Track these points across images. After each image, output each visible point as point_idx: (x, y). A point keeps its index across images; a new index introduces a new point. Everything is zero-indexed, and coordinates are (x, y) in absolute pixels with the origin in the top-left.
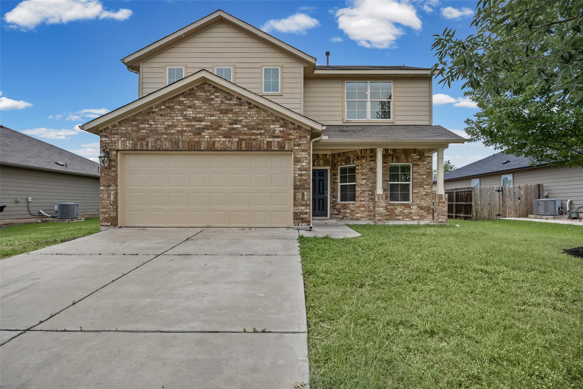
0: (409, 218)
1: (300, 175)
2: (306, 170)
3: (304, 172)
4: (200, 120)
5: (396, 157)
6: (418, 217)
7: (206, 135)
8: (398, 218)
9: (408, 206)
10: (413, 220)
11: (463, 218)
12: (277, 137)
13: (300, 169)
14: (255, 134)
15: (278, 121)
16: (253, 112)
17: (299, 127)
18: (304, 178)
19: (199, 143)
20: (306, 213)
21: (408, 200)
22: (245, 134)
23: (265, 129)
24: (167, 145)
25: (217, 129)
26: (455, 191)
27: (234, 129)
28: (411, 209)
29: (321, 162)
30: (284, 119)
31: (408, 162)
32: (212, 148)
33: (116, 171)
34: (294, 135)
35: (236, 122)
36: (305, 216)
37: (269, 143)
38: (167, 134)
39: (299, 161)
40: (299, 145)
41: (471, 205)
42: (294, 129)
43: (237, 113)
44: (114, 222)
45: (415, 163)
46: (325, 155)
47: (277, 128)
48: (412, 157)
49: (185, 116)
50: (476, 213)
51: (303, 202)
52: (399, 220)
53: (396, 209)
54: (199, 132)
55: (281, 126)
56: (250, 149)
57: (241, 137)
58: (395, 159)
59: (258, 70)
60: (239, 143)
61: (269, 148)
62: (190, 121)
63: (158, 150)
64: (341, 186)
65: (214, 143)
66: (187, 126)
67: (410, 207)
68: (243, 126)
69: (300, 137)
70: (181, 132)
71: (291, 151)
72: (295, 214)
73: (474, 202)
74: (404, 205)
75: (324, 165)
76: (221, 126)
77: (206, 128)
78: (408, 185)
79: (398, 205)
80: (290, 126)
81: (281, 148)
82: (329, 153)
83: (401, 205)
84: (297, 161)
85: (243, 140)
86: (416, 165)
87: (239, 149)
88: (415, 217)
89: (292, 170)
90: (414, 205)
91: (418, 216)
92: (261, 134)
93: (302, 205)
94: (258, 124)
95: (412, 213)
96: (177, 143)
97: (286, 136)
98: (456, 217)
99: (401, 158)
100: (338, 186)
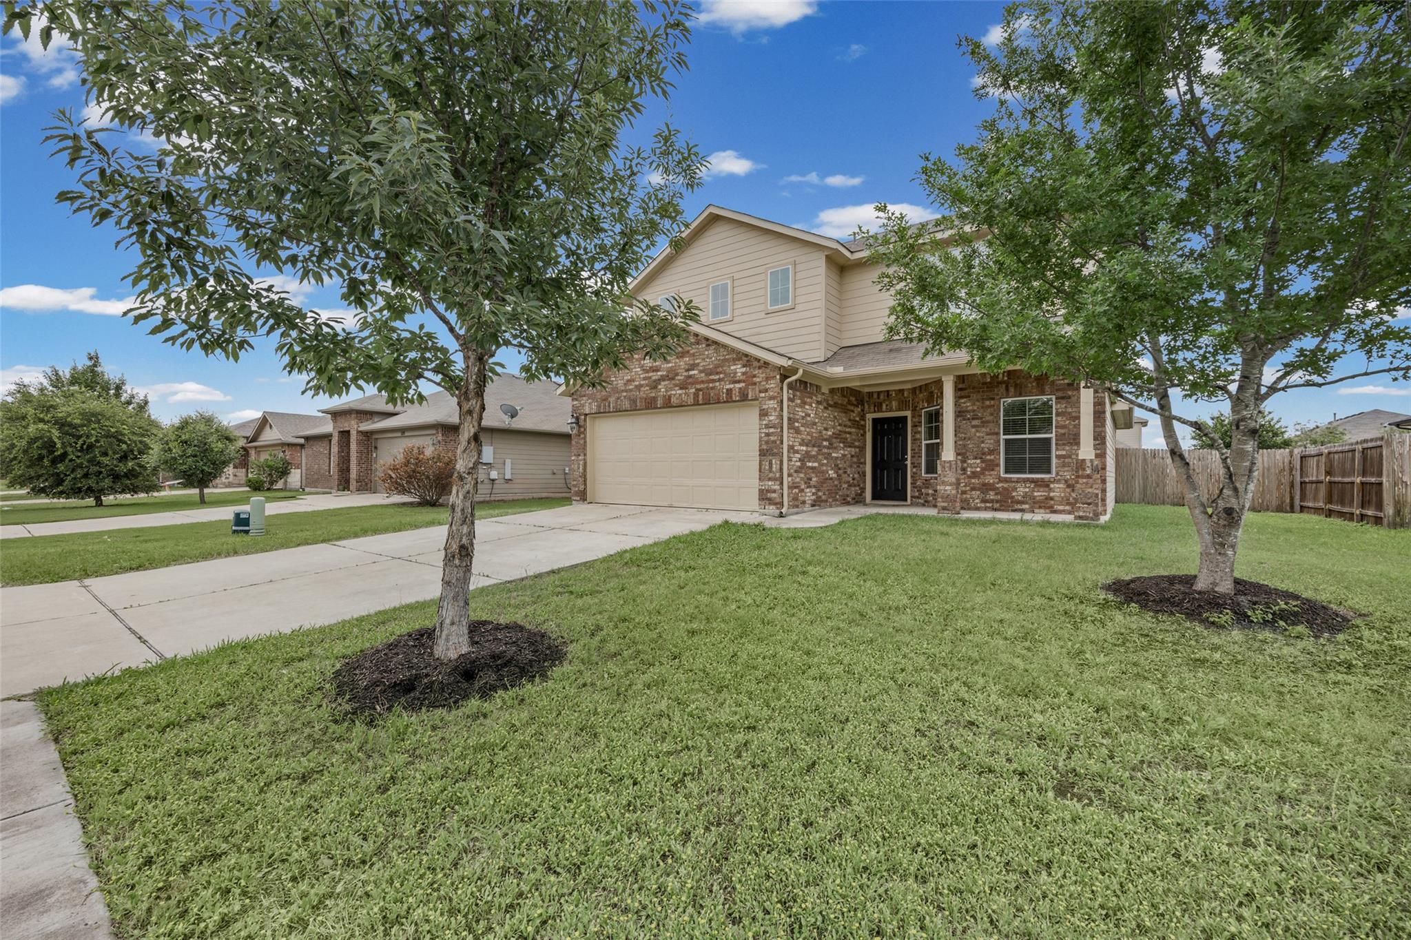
0: (1045, 508)
1: (768, 435)
2: (774, 427)
3: (772, 430)
4: (657, 370)
5: (1016, 385)
6: (1067, 508)
7: (662, 387)
8: (1019, 507)
9: (1045, 484)
10: (1055, 512)
11: (1372, 520)
12: (739, 382)
13: (767, 426)
14: (713, 381)
15: (740, 359)
16: (711, 351)
17: (766, 364)
18: (772, 438)
19: (655, 399)
20: (774, 491)
21: (1049, 472)
22: (703, 382)
23: (725, 373)
24: (627, 405)
25: (673, 379)
26: (1360, 447)
27: (690, 377)
28: (1051, 490)
29: (894, 404)
30: (747, 356)
31: (1043, 393)
32: (668, 404)
33: (585, 438)
34: (760, 375)
35: (693, 367)
36: (773, 495)
37: (729, 391)
38: (626, 391)
39: (766, 415)
40: (766, 391)
41: (1381, 484)
42: (760, 368)
43: (693, 355)
44: (583, 496)
45: (1060, 394)
46: (901, 391)
47: (739, 369)
48: (1053, 382)
49: (642, 367)
50: (1395, 507)
51: (771, 475)
52: (1022, 510)
53: (1015, 489)
54: (654, 385)
55: (744, 366)
56: (707, 402)
57: (698, 386)
58: (1012, 390)
59: (762, 277)
60: (696, 395)
61: (729, 400)
62: (647, 372)
63: (619, 411)
64: (927, 445)
65: (670, 397)
66: (644, 379)
67: (1048, 486)
68: (701, 372)
69: (767, 379)
70: (639, 387)
71: (756, 399)
72: (761, 491)
73: (1388, 476)
74: (1033, 481)
75: (899, 409)
76: (677, 375)
77: (663, 379)
78: (1049, 440)
79: (1018, 481)
80: (756, 364)
81: (744, 397)
82: (909, 386)
83: (1025, 480)
84: (763, 414)
85: (700, 390)
86: (1063, 398)
87: (696, 404)
88: (1061, 508)
89: (758, 427)
90: (1058, 481)
91: (1068, 504)
92: (720, 380)
93: (770, 479)
94: (717, 367)
95: (1052, 499)
96: (633, 401)
97: (749, 380)
98: (1362, 517)
99: (1026, 386)
100: (920, 446)
